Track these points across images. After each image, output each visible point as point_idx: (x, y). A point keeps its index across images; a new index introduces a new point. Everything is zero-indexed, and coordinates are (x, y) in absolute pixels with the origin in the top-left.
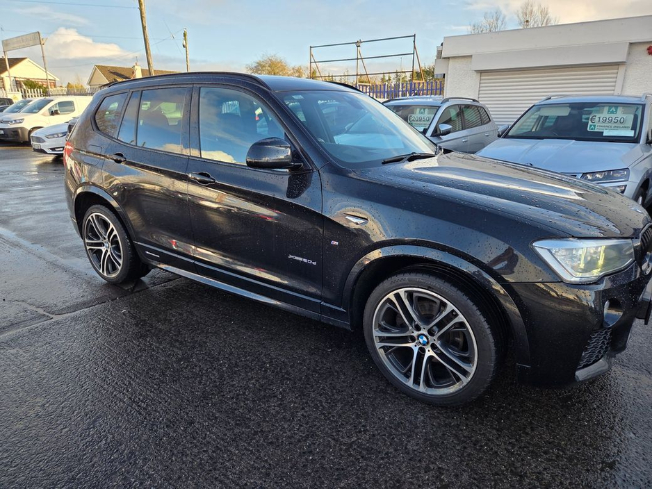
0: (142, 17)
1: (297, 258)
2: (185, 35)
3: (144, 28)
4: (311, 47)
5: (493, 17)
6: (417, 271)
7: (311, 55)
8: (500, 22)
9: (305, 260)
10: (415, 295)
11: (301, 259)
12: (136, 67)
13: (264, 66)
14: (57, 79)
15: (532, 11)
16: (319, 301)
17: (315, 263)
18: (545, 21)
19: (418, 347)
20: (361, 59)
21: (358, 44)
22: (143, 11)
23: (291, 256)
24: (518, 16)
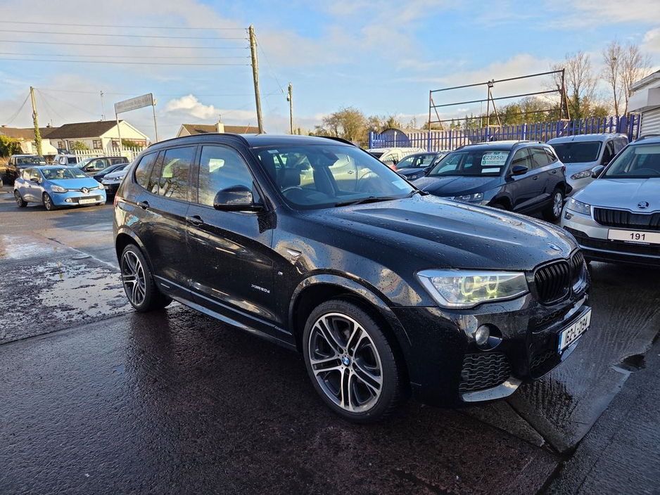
0: (254, 73)
1: (257, 287)
2: (289, 89)
3: (256, 84)
4: (431, 92)
5: (575, 56)
6: (343, 299)
7: (431, 100)
8: (583, 61)
9: (262, 289)
10: (333, 320)
11: (259, 288)
12: (220, 125)
13: (341, 118)
14: (148, 139)
15: (619, 48)
16: (274, 326)
17: (269, 292)
18: (635, 58)
19: (344, 369)
20: (492, 100)
21: (490, 84)
22: (256, 67)
23: (253, 286)
24: (604, 55)
